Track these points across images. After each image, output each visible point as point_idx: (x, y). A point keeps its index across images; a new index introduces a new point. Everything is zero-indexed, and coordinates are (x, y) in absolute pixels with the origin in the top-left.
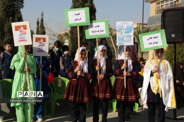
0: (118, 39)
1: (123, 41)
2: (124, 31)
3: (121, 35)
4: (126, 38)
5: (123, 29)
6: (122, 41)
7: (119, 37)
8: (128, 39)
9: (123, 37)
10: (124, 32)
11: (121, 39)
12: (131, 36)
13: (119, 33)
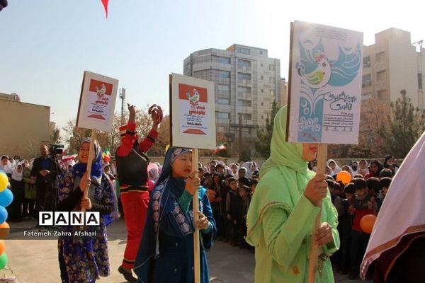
0: (301, 109)
1: (320, 123)
2: (327, 70)
3: (314, 90)
4: (334, 106)
5: (323, 61)
6: (316, 119)
7: (302, 99)
8: (338, 113)
9: (321, 102)
10: (326, 78)
11: (313, 109)
12: (354, 99)
13: (305, 78)
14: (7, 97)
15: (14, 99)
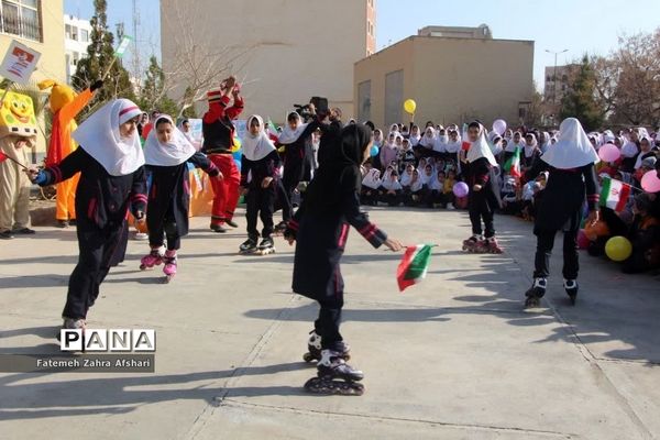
14: (472, 33)
15: (482, 34)
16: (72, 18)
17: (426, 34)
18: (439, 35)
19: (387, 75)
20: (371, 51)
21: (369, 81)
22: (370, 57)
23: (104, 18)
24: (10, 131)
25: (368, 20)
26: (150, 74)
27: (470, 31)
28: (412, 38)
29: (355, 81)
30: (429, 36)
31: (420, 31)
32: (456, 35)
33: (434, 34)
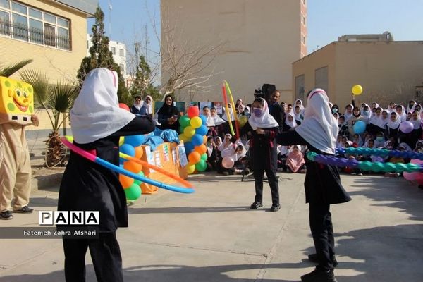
14: (378, 38)
15: (386, 39)
16: (118, 43)
17: (344, 40)
18: (355, 40)
19: (316, 70)
20: (303, 54)
21: (303, 75)
22: (303, 58)
23: (102, 26)
24: (10, 119)
25: (302, 33)
26: (140, 69)
27: (377, 37)
28: (334, 43)
29: (293, 76)
30: (347, 41)
31: (340, 38)
32: (367, 40)
33: (350, 40)
